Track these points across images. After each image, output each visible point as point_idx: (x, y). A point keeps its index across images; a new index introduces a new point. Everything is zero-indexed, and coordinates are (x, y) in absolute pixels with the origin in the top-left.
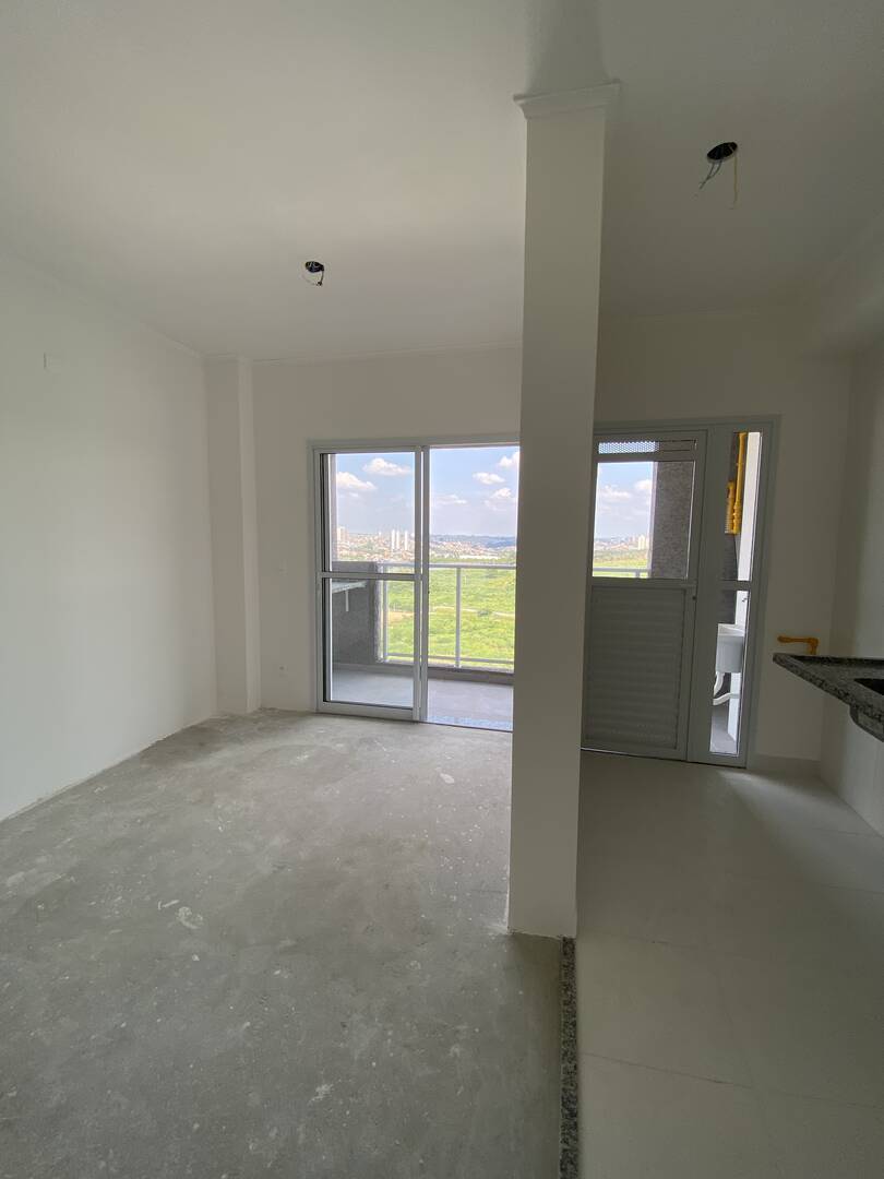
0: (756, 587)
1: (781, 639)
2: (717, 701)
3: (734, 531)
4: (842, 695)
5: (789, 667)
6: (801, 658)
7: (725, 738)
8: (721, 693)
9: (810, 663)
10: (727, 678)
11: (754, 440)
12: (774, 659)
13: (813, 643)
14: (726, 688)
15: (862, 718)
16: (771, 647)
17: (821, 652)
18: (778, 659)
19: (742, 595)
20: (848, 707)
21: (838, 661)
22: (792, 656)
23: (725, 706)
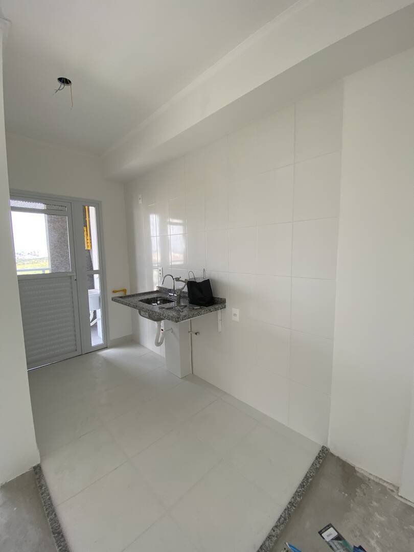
0: (102, 272)
1: (114, 292)
2: (92, 324)
3: (89, 249)
4: (135, 307)
5: (118, 301)
6: (121, 297)
9: (125, 298)
10: (95, 312)
11: (92, 210)
12: (112, 299)
13: (125, 291)
14: (95, 317)
16: (111, 295)
17: (128, 293)
18: (114, 299)
19: (96, 276)
20: (138, 310)
21: (133, 296)
22: (118, 297)
23: (96, 325)
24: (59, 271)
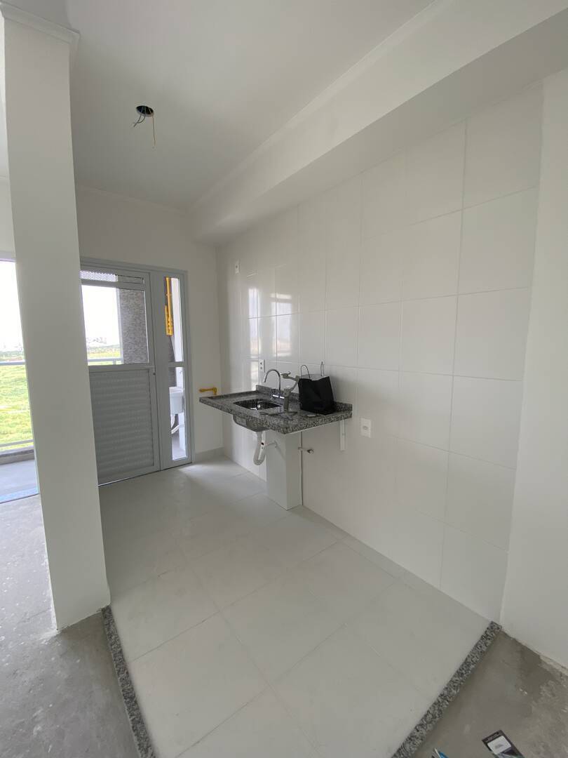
0: (186, 364)
1: (202, 391)
2: (173, 431)
3: (170, 334)
4: (230, 411)
5: (207, 403)
6: (211, 398)
7: (179, 451)
8: (174, 426)
9: (216, 399)
10: (176, 417)
11: (175, 283)
12: (200, 401)
13: (214, 390)
14: (176, 423)
15: (239, 420)
16: (197, 396)
17: (219, 393)
18: (202, 400)
19: (179, 370)
20: (232, 416)
21: (226, 396)
22: (209, 398)
23: (177, 434)
24: (133, 362)
